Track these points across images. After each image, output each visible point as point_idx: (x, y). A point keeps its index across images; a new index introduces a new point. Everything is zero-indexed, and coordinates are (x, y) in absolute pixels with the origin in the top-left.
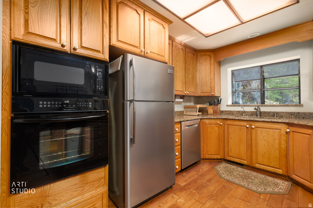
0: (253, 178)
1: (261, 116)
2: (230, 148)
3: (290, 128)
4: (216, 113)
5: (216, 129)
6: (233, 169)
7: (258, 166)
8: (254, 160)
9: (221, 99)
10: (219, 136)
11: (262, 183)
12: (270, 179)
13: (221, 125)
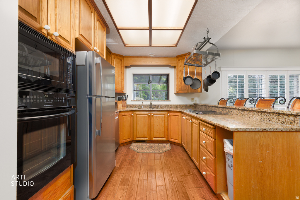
0: (154, 147)
1: (152, 107)
2: (138, 132)
3: (169, 113)
4: (124, 107)
5: (129, 118)
6: (141, 145)
7: (154, 139)
8: (152, 136)
9: (127, 96)
10: (131, 124)
11: (159, 148)
12: (161, 145)
13: (132, 115)
